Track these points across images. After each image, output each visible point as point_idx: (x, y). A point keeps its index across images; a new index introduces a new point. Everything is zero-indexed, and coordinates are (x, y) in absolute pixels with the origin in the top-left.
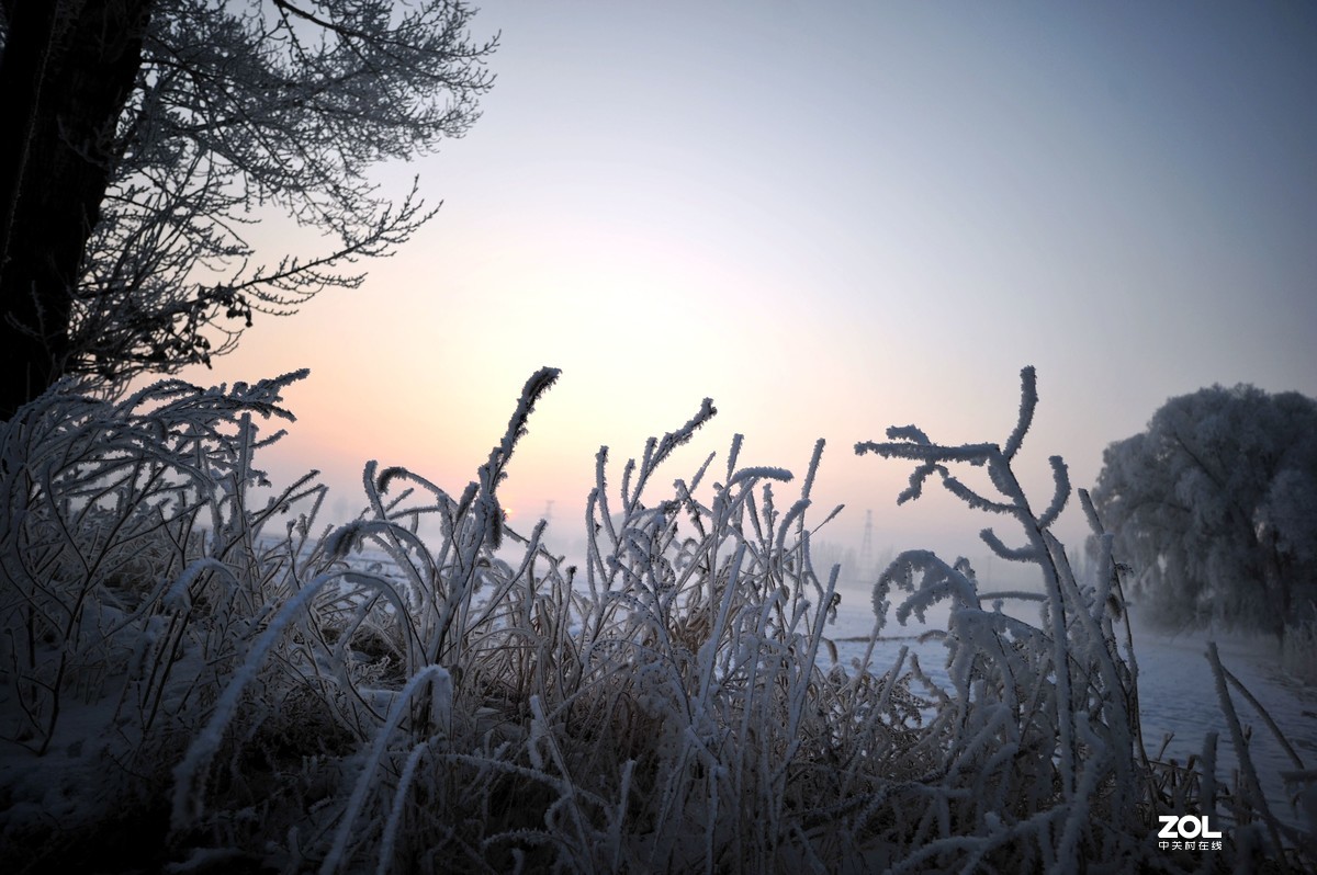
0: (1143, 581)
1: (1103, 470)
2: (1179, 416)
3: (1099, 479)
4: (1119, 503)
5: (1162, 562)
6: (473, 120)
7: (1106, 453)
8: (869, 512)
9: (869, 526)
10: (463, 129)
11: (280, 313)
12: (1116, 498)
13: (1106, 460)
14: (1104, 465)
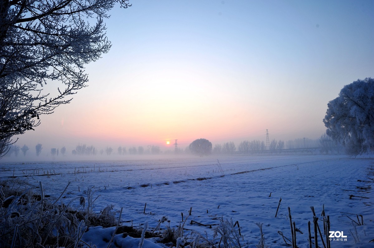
0: (345, 140)
1: (327, 110)
2: (348, 91)
3: (327, 113)
4: (334, 119)
5: (350, 134)
6: (110, 47)
7: (328, 104)
8: (267, 130)
9: (267, 134)
10: (108, 50)
11: (49, 113)
12: (333, 117)
13: (329, 107)
14: (328, 108)
